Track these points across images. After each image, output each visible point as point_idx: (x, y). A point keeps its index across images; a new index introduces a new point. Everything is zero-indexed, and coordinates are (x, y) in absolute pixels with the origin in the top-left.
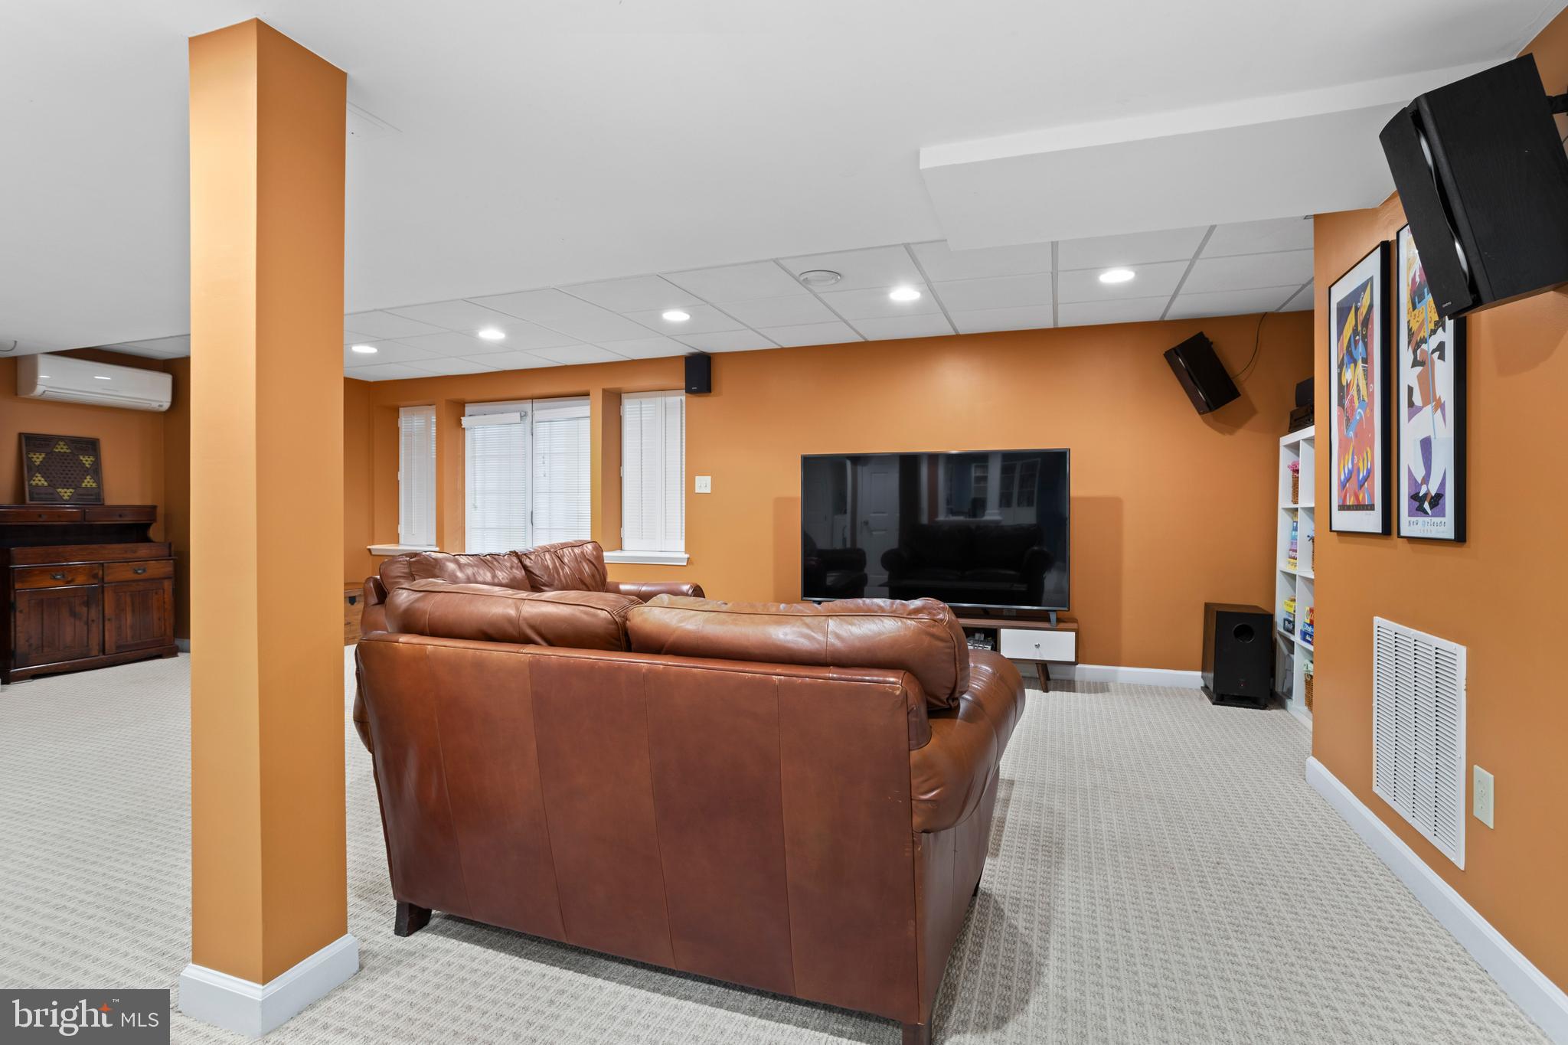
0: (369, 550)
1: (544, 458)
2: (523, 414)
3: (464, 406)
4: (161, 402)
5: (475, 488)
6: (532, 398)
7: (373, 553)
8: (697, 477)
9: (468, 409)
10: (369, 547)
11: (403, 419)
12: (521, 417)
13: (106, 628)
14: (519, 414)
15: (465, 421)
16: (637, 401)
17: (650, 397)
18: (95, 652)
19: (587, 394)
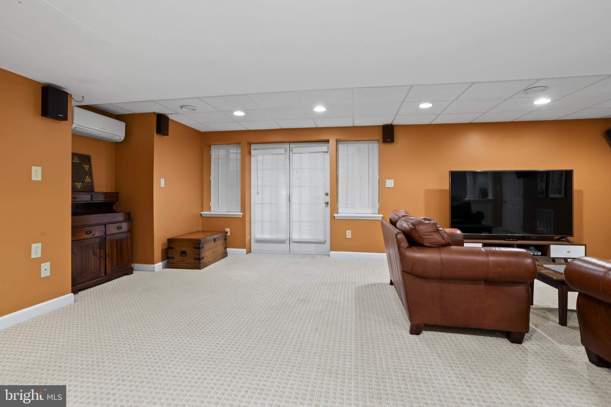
0: (201, 214)
1: (297, 170)
2: (286, 150)
3: (251, 145)
4: (121, 136)
5: (258, 184)
6: (290, 142)
7: (203, 216)
8: (386, 180)
9: (253, 147)
10: (201, 213)
11: (213, 151)
12: (285, 151)
13: (107, 260)
14: (284, 149)
15: (253, 152)
16: (346, 145)
17: (352, 144)
18: (103, 274)
19: (327, 141)
